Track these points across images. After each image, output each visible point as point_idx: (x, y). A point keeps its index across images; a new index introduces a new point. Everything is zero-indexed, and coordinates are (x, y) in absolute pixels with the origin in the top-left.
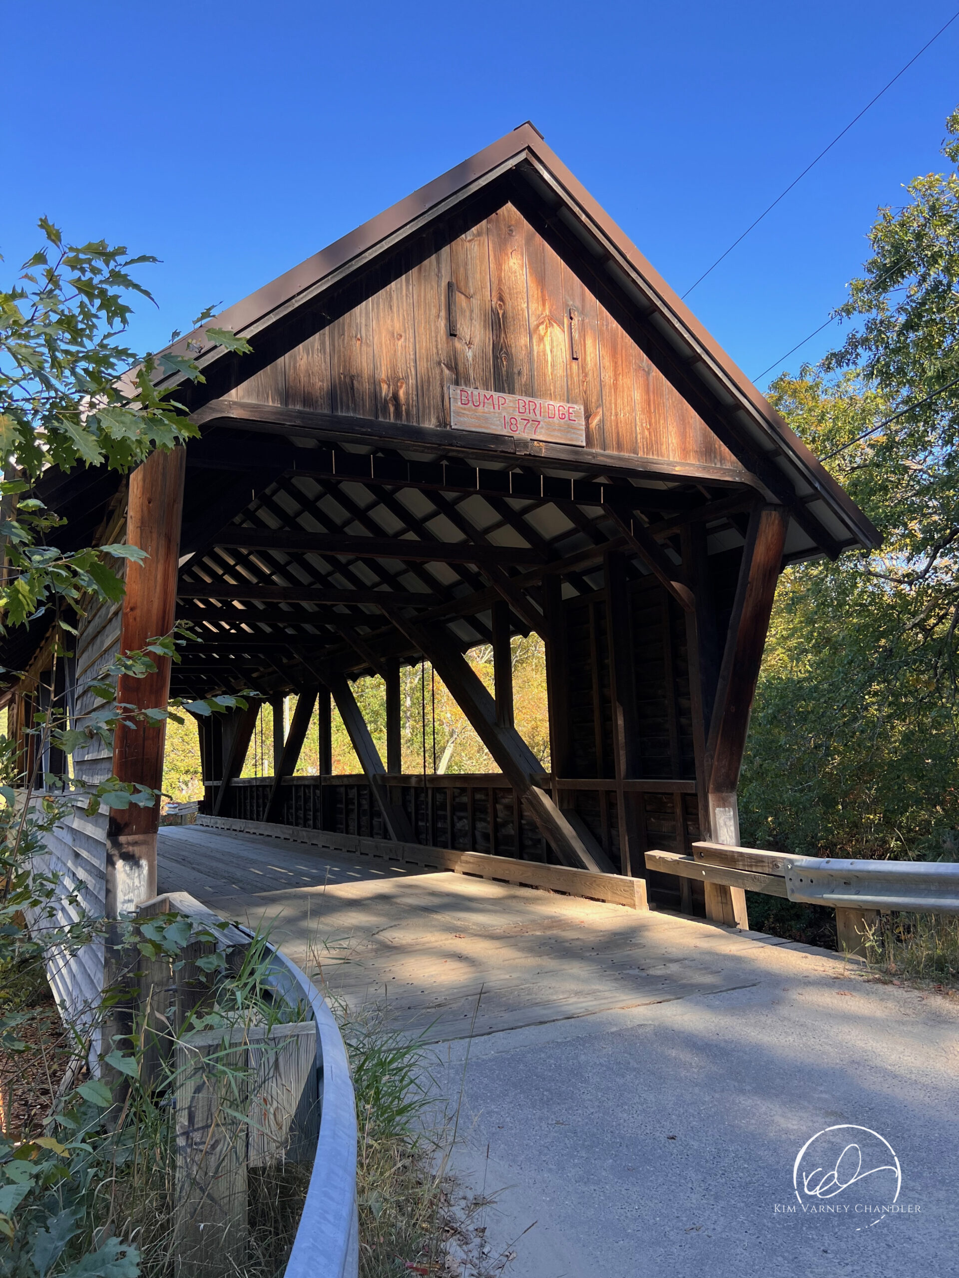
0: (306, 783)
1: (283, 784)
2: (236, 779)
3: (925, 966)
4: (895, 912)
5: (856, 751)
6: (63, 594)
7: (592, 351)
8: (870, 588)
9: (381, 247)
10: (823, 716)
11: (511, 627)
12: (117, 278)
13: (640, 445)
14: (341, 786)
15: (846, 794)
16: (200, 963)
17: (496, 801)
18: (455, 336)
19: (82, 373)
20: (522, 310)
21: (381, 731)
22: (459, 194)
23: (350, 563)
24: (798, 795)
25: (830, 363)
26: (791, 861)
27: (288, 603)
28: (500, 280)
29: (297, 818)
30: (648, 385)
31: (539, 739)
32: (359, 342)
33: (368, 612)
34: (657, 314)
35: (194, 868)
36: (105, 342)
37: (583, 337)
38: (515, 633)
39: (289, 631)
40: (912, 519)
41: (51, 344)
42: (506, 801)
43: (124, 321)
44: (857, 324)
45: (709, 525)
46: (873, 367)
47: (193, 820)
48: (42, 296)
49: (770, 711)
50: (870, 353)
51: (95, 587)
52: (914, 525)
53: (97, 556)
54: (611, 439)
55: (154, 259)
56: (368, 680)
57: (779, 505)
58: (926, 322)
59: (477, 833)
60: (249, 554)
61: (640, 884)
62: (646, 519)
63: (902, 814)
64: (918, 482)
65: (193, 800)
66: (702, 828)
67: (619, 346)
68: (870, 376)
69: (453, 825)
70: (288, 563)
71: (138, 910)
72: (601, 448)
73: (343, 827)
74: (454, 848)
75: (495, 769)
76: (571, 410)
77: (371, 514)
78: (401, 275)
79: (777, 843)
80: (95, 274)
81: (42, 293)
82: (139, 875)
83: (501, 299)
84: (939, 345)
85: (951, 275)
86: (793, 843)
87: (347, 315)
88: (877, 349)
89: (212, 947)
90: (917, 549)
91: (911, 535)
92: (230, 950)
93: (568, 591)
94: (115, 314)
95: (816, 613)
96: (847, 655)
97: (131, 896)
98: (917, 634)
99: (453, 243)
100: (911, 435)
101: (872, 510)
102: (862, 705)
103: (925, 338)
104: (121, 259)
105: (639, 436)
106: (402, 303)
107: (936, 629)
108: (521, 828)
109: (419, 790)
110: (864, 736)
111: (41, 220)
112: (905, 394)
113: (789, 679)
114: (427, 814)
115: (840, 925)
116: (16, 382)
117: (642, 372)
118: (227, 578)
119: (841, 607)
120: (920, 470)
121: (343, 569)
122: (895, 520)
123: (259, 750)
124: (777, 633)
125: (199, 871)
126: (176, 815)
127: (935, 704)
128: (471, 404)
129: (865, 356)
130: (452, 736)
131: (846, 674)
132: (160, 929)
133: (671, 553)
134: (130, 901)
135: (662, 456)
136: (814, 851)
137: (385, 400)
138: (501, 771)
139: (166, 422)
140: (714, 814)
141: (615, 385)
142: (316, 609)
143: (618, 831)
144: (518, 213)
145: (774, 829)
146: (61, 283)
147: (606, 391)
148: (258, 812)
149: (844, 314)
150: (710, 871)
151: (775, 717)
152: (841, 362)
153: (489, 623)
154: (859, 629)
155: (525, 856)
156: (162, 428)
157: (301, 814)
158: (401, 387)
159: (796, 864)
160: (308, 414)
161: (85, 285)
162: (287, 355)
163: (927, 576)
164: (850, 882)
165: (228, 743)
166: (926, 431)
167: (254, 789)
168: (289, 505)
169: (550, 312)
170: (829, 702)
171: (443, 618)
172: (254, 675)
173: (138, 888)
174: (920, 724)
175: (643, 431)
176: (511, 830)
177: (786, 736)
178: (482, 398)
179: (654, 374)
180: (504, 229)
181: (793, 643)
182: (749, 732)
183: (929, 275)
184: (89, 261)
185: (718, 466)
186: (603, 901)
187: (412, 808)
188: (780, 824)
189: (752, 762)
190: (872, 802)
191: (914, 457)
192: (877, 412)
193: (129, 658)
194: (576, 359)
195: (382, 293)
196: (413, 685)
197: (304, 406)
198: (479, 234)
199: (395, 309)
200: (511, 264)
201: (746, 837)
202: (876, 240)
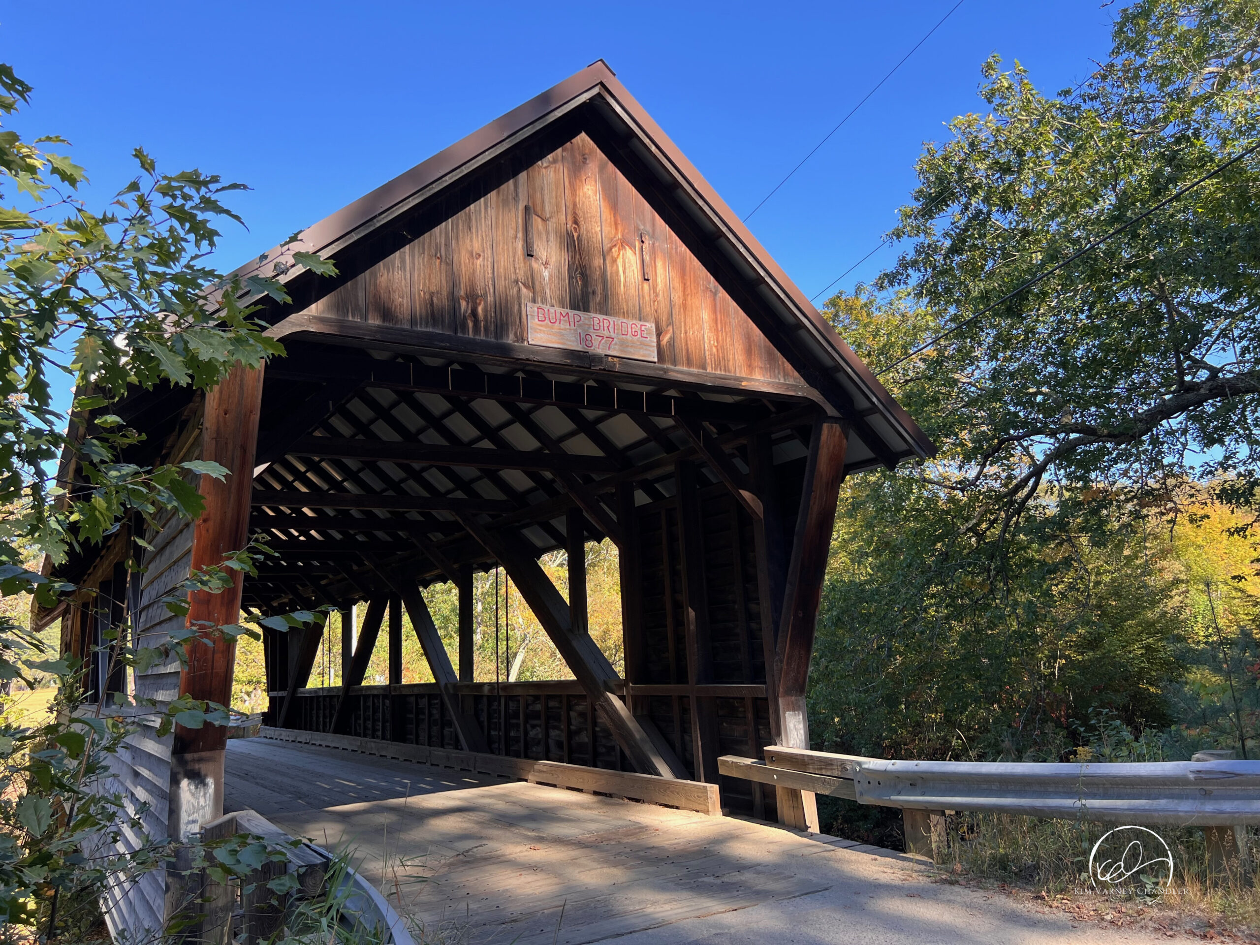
0: (375, 692)
1: (351, 694)
2: (302, 689)
3: (989, 865)
4: (959, 810)
5: (916, 651)
6: (139, 509)
7: (662, 273)
8: (926, 494)
9: (461, 172)
10: (884, 617)
11: (585, 533)
12: (210, 205)
13: (709, 361)
14: (412, 695)
15: (908, 694)
16: (271, 885)
17: (570, 708)
18: (532, 256)
19: (169, 294)
20: (596, 232)
21: (451, 637)
22: (536, 124)
23: (424, 469)
24: (863, 696)
25: (883, 283)
26: (859, 764)
27: (361, 511)
28: (575, 205)
29: (365, 728)
30: (715, 305)
31: (610, 643)
32: (438, 261)
33: (441, 519)
34: (722, 240)
35: (257, 784)
36: (191, 263)
37: (654, 259)
38: (589, 539)
39: (360, 538)
40: (961, 430)
41: (139, 265)
42: (580, 708)
43: (212, 244)
44: (907, 247)
45: (774, 436)
46: (922, 287)
47: (256, 733)
48: (133, 222)
49: (835, 613)
50: (920, 274)
51: (175, 504)
52: (964, 435)
53: (177, 472)
54: (682, 354)
55: (245, 187)
56: (439, 586)
57: (840, 418)
58: (969, 246)
59: (551, 742)
60: (320, 461)
61: (714, 790)
62: (715, 430)
63: (961, 713)
64: (967, 395)
65: (256, 712)
66: (773, 731)
67: (688, 269)
68: (919, 295)
69: (526, 733)
70: (360, 470)
71: (203, 831)
72: (672, 364)
73: (413, 737)
74: (527, 757)
75: (569, 675)
76: (643, 328)
77: (447, 422)
78: (479, 198)
79: (843, 743)
80: (186, 200)
81: (133, 218)
82: (205, 794)
83: (576, 222)
84: (982, 268)
85: (990, 205)
86: (859, 743)
87: (427, 235)
88: (926, 270)
89: (283, 868)
90: (968, 457)
91: (962, 445)
92: (302, 870)
93: (641, 498)
94: (203, 237)
95: (875, 518)
96: (905, 558)
97: (195, 816)
98: (970, 538)
99: (530, 169)
100: (959, 351)
101: (925, 420)
102: (921, 607)
103: (968, 261)
104: (213, 187)
105: (707, 353)
106: (481, 225)
107: (988, 533)
108: (594, 735)
109: (491, 699)
110: (924, 637)
111: (136, 150)
112: (953, 312)
113: (851, 581)
114: (500, 723)
115: (907, 828)
116: (100, 302)
117: (708, 294)
118: (297, 484)
119: (898, 512)
120: (969, 383)
121: (417, 476)
122: (948, 429)
123: (326, 659)
124: (839, 537)
125: (263, 786)
126: (238, 727)
127: (989, 605)
128: (547, 321)
129: (915, 277)
130: (524, 641)
131: (905, 577)
132: (234, 852)
133: (738, 462)
134: (194, 822)
135: (729, 372)
136: (880, 751)
137: (464, 316)
138: (573, 677)
139: (251, 341)
140: (785, 717)
141: (684, 306)
142: (389, 515)
143: (691, 737)
144: (592, 142)
145: (840, 730)
146: (151, 208)
147: (676, 311)
148: (325, 723)
149: (895, 238)
150: (780, 774)
151: (839, 619)
152: (893, 281)
153: (563, 530)
154: (917, 533)
155: (599, 764)
156: (248, 348)
157: (369, 724)
158: (480, 304)
159: (864, 766)
160: (387, 328)
161: (178, 211)
162: (367, 272)
163: (978, 483)
164: (915, 782)
165: (294, 652)
166: (972, 347)
167: (321, 699)
168: (364, 413)
169: (623, 235)
170: (891, 604)
171: (517, 524)
172: (323, 582)
173: (203, 808)
174: (976, 625)
175: (711, 348)
176: (584, 738)
177: (851, 637)
178: (558, 315)
179: (720, 295)
180: (579, 158)
181: (854, 546)
182: (816, 634)
183: (971, 204)
184: (181, 188)
185: (782, 381)
186: (677, 808)
187: (484, 717)
188: (846, 725)
189: (818, 664)
190: (933, 702)
191: (962, 371)
192: (927, 328)
193: (206, 573)
194: (648, 280)
195: (461, 214)
196: (485, 590)
197: (384, 321)
198: (555, 161)
199: (474, 230)
200: (585, 190)
201: (815, 740)
202: (922, 171)
